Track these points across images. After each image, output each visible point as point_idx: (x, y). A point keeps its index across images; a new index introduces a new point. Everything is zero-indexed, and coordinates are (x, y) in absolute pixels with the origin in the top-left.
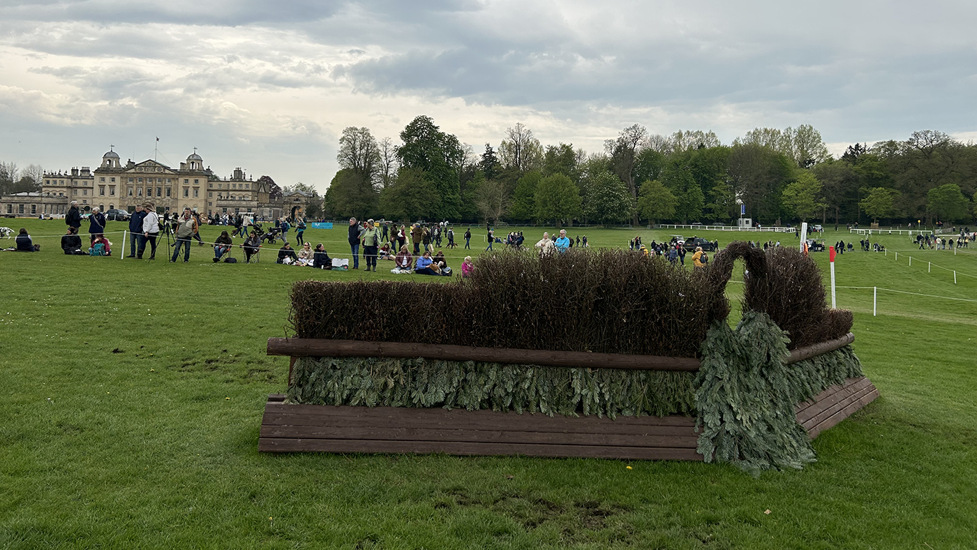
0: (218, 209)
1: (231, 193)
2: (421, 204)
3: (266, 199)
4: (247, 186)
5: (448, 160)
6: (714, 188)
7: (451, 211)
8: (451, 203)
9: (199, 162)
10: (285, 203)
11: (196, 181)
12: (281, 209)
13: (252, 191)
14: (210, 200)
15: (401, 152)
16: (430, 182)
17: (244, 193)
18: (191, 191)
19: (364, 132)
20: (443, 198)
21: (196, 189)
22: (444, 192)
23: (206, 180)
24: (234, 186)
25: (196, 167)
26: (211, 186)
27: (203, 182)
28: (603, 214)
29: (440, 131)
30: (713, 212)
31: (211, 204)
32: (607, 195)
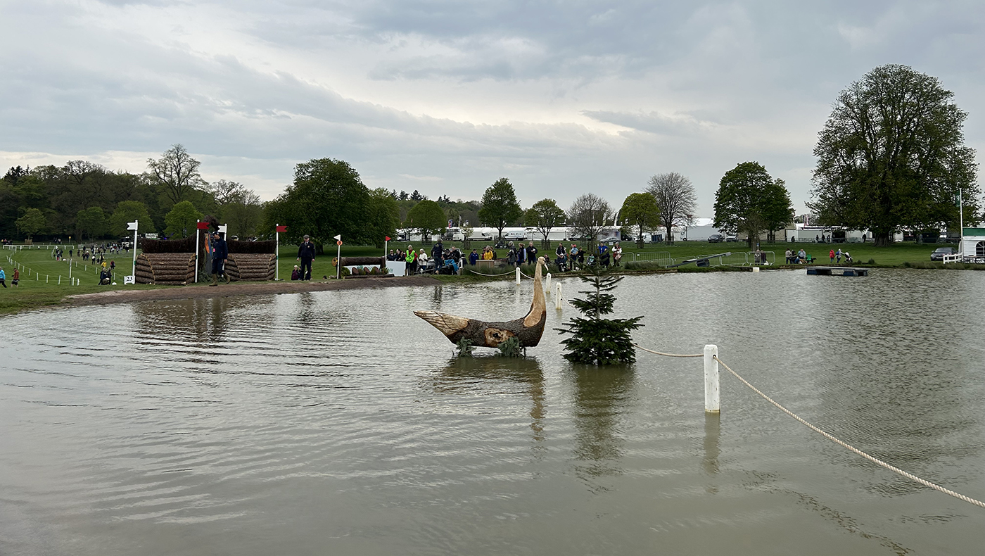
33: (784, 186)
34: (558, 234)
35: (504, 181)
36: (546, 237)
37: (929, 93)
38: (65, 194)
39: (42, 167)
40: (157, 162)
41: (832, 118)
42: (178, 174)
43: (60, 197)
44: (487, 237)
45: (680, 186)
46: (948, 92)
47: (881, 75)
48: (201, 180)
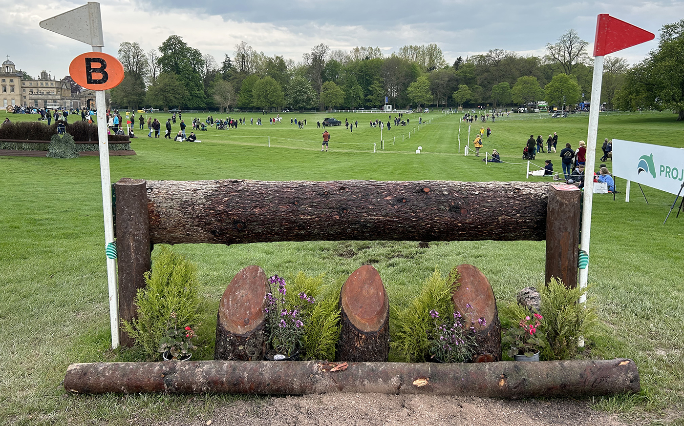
0: (31, 101)
1: (40, 89)
2: (176, 98)
3: (68, 93)
4: (52, 84)
5: (195, 66)
6: (371, 86)
7: (197, 102)
8: (197, 97)
9: (12, 66)
10: (83, 97)
11: (12, 81)
12: (79, 101)
13: (56, 88)
14: (25, 95)
15: (160, 61)
16: (180, 82)
17: (50, 89)
18: (8, 88)
19: (136, 46)
20: (191, 93)
21: (12, 87)
22: (192, 89)
23: (20, 79)
24: (42, 84)
25: (10, 70)
26: (24, 84)
27: (17, 81)
28: (298, 104)
29: (188, 46)
30: (371, 101)
31: (25, 97)
32: (300, 91)
38: (486, 74)
39: (475, 56)
40: (554, 45)
42: (570, 54)
43: (483, 76)
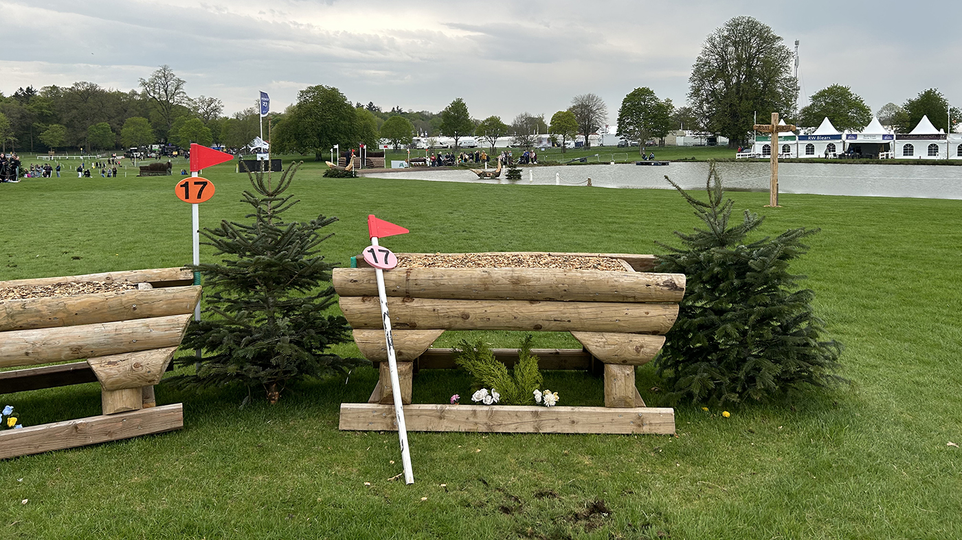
33: (672, 103)
34: (503, 142)
35: (459, 101)
36: (493, 145)
37: (767, 39)
38: (74, 111)
39: (48, 87)
40: (147, 81)
41: (701, 56)
42: (166, 92)
43: (70, 114)
44: (445, 145)
45: (595, 104)
46: (779, 38)
47: (735, 24)
48: (187, 97)
